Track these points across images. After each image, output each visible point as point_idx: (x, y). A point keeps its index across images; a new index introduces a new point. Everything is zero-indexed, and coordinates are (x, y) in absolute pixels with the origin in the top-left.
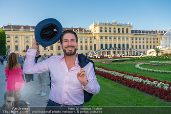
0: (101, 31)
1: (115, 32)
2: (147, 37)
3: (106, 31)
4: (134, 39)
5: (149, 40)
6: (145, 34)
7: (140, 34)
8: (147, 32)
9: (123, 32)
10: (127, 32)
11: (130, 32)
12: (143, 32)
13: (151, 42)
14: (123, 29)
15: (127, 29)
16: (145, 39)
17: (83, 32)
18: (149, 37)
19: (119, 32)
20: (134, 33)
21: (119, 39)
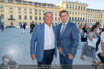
0: (67, 7)
1: (76, 8)
2: (96, 14)
3: (70, 8)
4: (88, 15)
5: (96, 16)
6: (95, 11)
7: (92, 11)
8: (96, 10)
9: (82, 9)
10: (84, 9)
11: (86, 10)
12: (94, 10)
13: (97, 18)
14: (82, 7)
15: (84, 7)
16: (94, 15)
17: (54, 7)
18: (97, 14)
19: (79, 9)
20: (88, 11)
21: (79, 14)
